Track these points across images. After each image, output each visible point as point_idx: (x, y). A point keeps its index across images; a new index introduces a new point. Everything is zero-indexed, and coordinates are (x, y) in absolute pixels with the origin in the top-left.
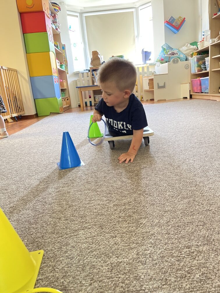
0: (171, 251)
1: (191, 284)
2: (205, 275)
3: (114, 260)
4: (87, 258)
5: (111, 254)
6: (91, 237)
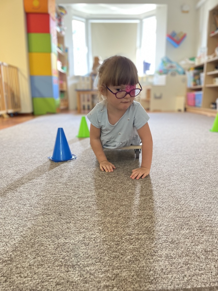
0: (114, 237)
1: (121, 263)
3: (62, 240)
4: (38, 238)
5: (61, 236)
6: (48, 222)
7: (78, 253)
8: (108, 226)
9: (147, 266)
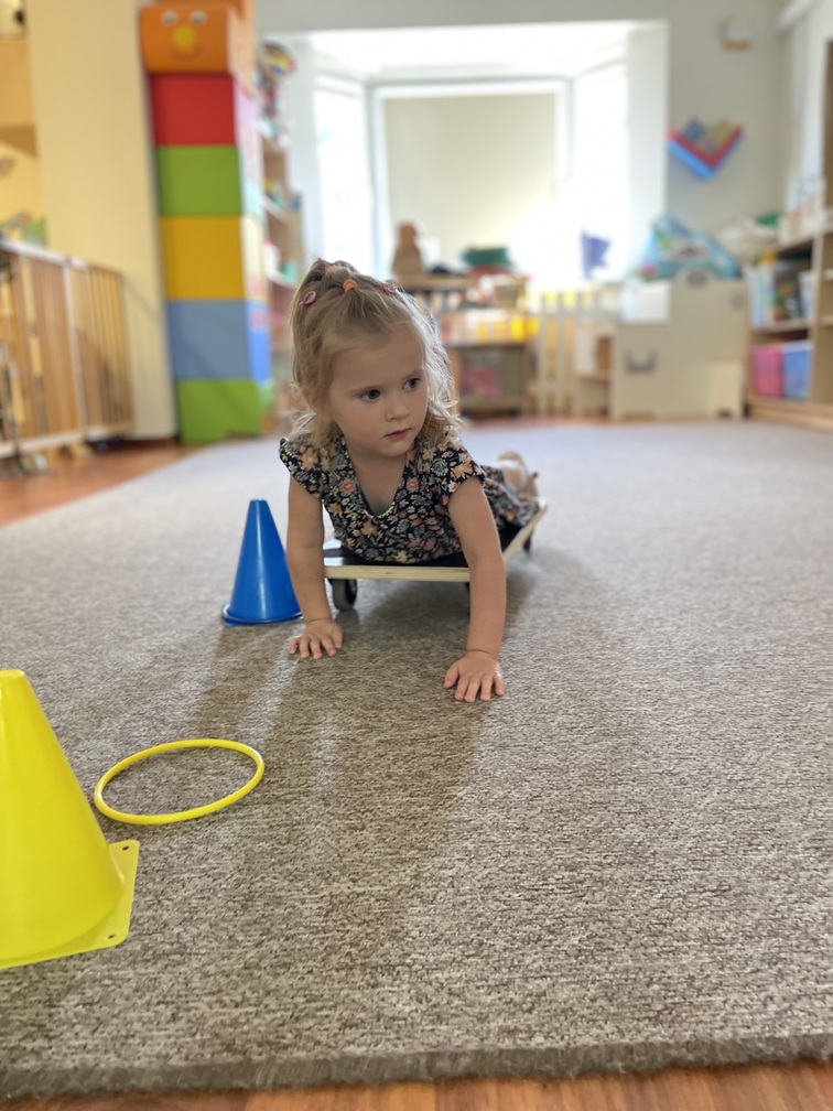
0: (518, 874)
1: (550, 959)
2: (597, 939)
5: (337, 873)
6: (286, 825)
7: (403, 928)
8: (493, 838)
9: (640, 969)
